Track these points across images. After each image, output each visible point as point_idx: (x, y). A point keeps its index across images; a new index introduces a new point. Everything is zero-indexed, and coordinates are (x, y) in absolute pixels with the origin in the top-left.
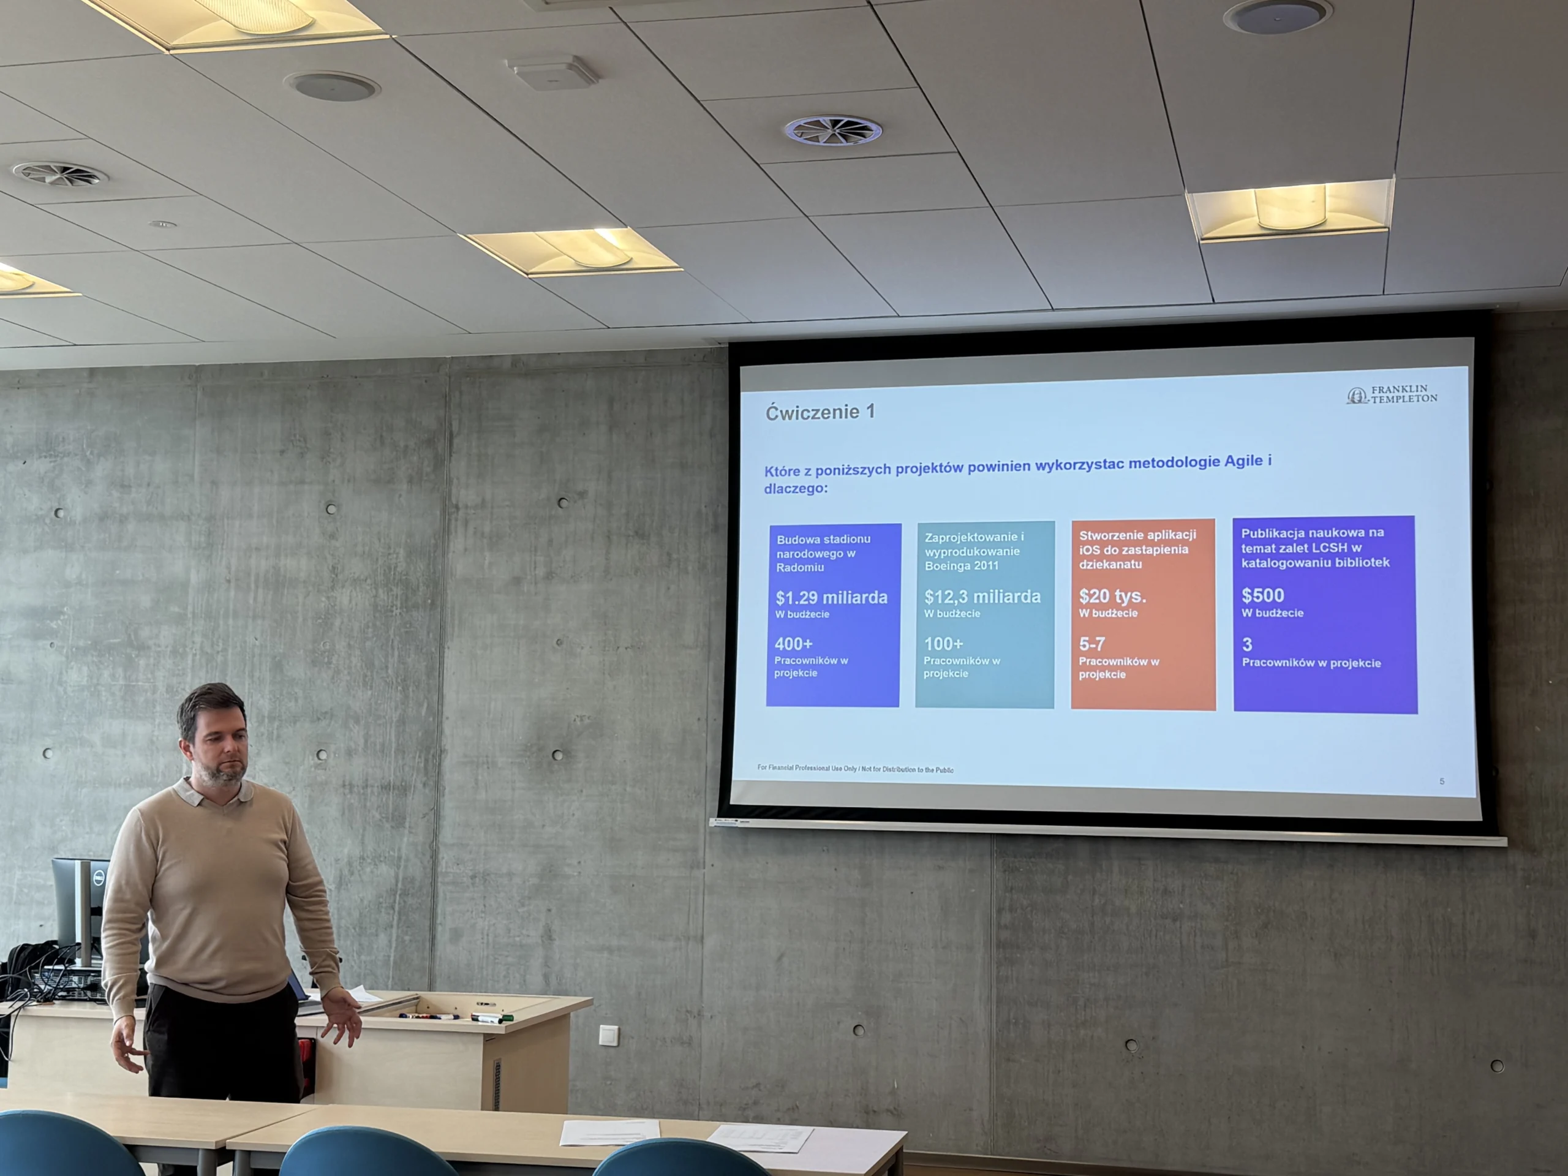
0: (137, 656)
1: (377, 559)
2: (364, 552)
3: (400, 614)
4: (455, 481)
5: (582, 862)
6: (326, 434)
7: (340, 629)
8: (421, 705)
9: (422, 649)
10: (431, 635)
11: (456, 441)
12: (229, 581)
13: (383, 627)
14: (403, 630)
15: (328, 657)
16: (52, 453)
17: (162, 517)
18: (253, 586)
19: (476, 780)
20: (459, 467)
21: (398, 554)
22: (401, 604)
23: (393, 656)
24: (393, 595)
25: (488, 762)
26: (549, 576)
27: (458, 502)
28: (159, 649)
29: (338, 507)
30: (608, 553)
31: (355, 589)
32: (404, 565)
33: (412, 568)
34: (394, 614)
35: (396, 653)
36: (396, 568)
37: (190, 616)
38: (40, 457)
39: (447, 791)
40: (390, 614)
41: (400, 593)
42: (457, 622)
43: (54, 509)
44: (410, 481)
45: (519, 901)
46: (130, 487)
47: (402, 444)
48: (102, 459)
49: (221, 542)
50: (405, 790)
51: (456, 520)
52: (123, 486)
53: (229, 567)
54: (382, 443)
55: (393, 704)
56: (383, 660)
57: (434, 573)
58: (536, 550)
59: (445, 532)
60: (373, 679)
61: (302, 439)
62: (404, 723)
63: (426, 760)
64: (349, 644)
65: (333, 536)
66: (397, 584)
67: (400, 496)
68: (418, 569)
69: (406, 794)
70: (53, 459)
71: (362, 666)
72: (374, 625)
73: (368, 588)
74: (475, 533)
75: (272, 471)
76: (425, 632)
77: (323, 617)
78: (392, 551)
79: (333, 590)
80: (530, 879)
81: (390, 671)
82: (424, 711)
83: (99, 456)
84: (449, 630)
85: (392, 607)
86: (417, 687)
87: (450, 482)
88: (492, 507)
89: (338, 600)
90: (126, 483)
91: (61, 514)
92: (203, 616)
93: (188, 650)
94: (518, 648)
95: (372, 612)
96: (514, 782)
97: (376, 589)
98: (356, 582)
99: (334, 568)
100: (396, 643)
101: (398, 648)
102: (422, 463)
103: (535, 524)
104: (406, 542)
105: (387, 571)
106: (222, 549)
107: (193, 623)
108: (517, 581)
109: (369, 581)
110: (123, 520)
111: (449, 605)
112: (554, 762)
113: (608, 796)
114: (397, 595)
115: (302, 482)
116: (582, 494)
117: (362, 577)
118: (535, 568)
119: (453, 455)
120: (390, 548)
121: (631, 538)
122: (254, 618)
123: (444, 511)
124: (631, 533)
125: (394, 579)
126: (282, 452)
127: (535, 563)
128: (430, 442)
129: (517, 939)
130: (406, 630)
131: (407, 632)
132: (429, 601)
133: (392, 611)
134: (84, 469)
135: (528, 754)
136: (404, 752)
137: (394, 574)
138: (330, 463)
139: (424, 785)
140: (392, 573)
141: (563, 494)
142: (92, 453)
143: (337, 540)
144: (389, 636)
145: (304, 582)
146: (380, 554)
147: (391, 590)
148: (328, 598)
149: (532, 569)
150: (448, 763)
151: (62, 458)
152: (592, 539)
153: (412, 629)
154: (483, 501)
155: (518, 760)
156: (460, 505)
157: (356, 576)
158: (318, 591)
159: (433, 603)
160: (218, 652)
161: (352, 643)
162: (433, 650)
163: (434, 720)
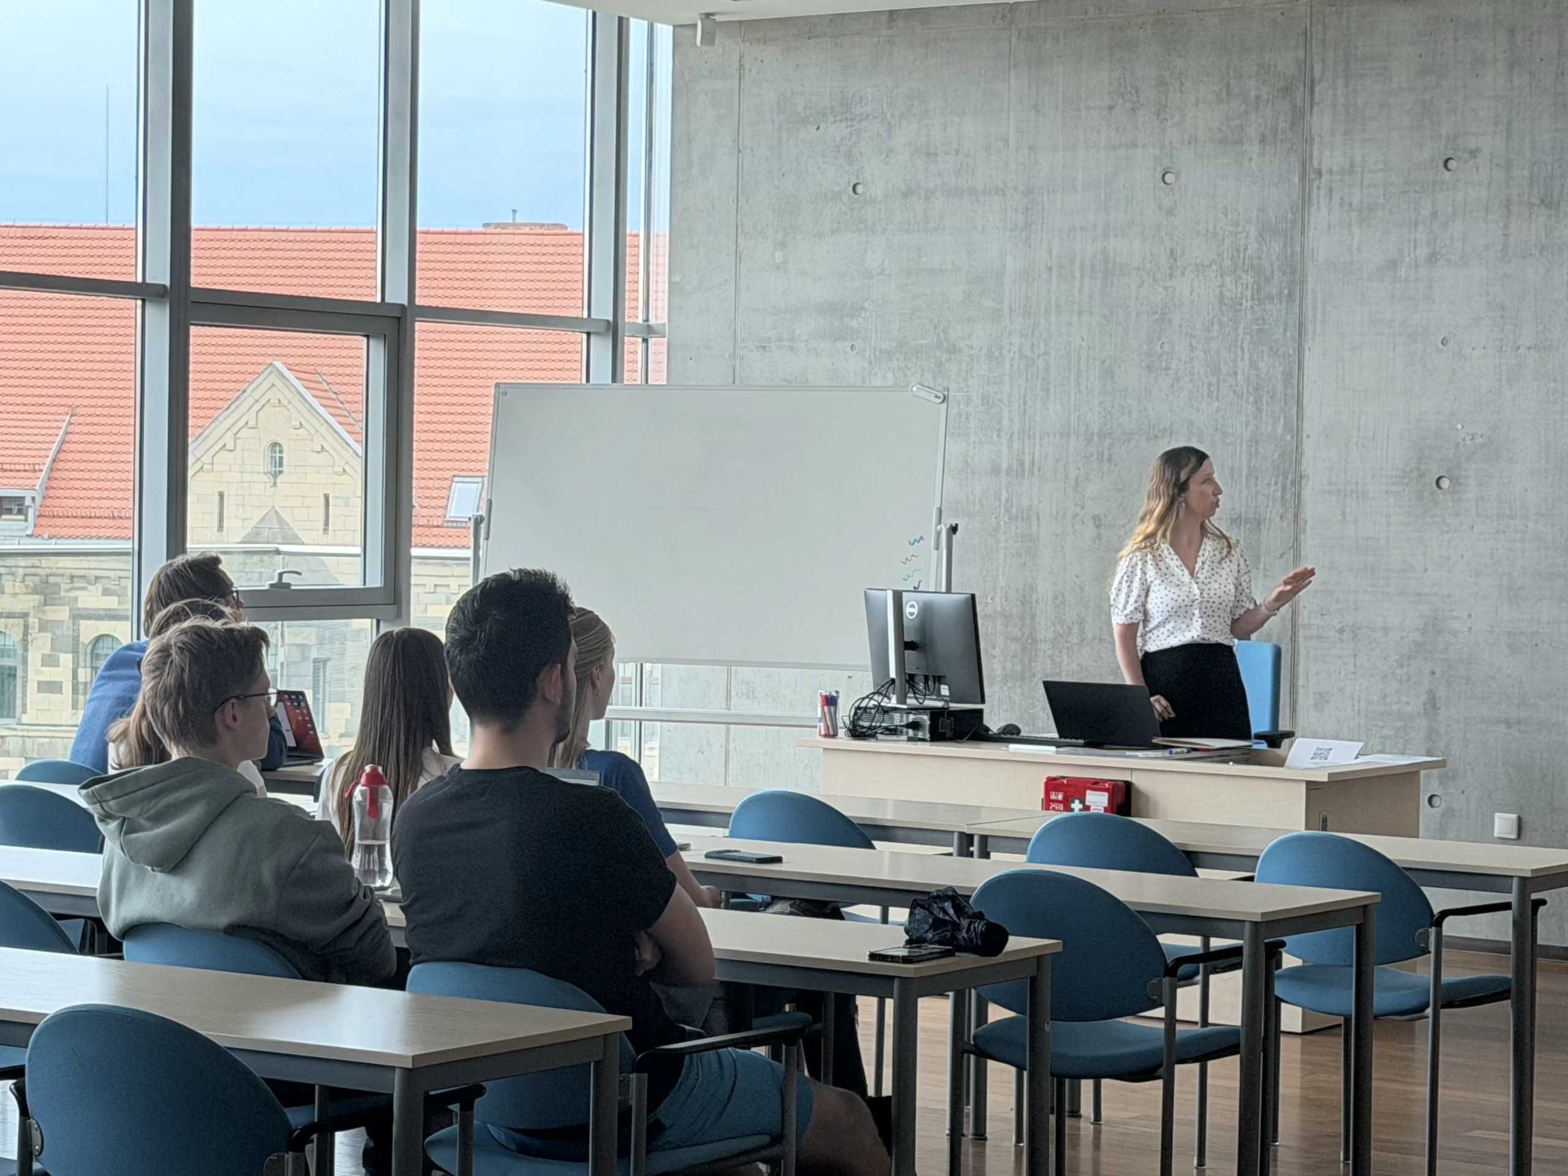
0: (949, 360)
1: (1223, 240)
2: (1207, 231)
3: (1251, 307)
4: (1317, 139)
5: (1473, 615)
6: (1162, 83)
7: (1180, 326)
8: (1276, 420)
9: (1277, 350)
10: (1288, 334)
11: (1317, 89)
12: (1050, 269)
13: (1230, 323)
14: (1255, 327)
15: (1166, 361)
16: (848, 115)
17: (973, 191)
18: (1078, 275)
19: (1344, 513)
20: (1321, 121)
21: (1247, 233)
22: (1253, 294)
23: (1242, 359)
24: (1242, 284)
25: (1357, 492)
26: (1433, 258)
27: (1320, 164)
28: (972, 352)
29: (1177, 176)
30: (1506, 227)
31: (1198, 276)
32: (1255, 245)
33: (1265, 250)
34: (1244, 307)
35: (1247, 356)
36: (1246, 249)
37: (1006, 311)
38: (836, 121)
39: (1308, 526)
40: (1238, 307)
41: (1250, 280)
42: (1319, 317)
43: (852, 185)
44: (1263, 141)
45: (1397, 661)
46: (936, 154)
47: (1253, 94)
48: (904, 121)
49: (1041, 220)
50: (1259, 524)
51: (1319, 188)
52: (928, 155)
53: (1050, 252)
54: (1229, 93)
55: (1243, 419)
56: (1231, 364)
57: (1292, 256)
58: (1416, 224)
59: (1305, 202)
60: (1218, 389)
61: (1133, 92)
62: (1257, 441)
63: (1284, 488)
64: (1191, 345)
65: (1170, 212)
66: (1247, 271)
67: (1250, 159)
68: (1272, 251)
69: (1260, 530)
70: (849, 123)
71: (1206, 372)
72: (1220, 322)
73: (1213, 275)
74: (1341, 205)
75: (1099, 132)
76: (1281, 330)
77: (1160, 312)
78: (1240, 229)
79: (1171, 278)
80: (1410, 635)
81: (1239, 377)
82: (1280, 430)
83: (901, 117)
84: (1310, 326)
85: (1241, 299)
86: (1271, 397)
87: (1312, 139)
88: (1362, 172)
89: (1178, 290)
90: (932, 151)
91: (860, 189)
92: (1022, 311)
93: (1005, 352)
94: (1394, 349)
95: (1218, 305)
96: (1388, 516)
97: (1222, 276)
98: (1200, 268)
99: (1172, 251)
100: (1246, 345)
101: (1249, 350)
102: (1277, 118)
103: (1416, 192)
104: (1258, 216)
105: (1235, 254)
106: (1042, 230)
107: (1011, 322)
108: (1393, 264)
109: (1214, 267)
110: (929, 196)
111: (1310, 296)
112: (1439, 491)
113: (1504, 532)
114: (1247, 284)
115: (1135, 145)
116: (1474, 153)
117: (1206, 263)
118: (1415, 248)
119: (1315, 108)
120: (1238, 225)
121: (1536, 208)
122: (1080, 313)
123: (1303, 178)
124: (1536, 201)
125: (1244, 264)
126: (1111, 108)
127: (1415, 240)
128: (1287, 91)
129: (1395, 707)
130: (1258, 327)
131: (1260, 330)
132: (1286, 291)
133: (1241, 305)
134: (884, 135)
135: (1406, 480)
136: (1257, 478)
137: (1244, 258)
138: (1166, 120)
139: (1281, 517)
140: (1242, 255)
141: (1450, 154)
142: (892, 116)
143: (1176, 216)
144: (1238, 334)
145: (1138, 269)
146: (1227, 233)
147: (1240, 277)
148: (1166, 288)
149: (1412, 248)
150: (1308, 493)
151: (859, 122)
152: (1487, 211)
153: (1266, 327)
154: (1352, 164)
155: (1393, 488)
156: (1324, 169)
157: (1198, 262)
158: (1155, 279)
159: (1290, 295)
160: (1039, 356)
161: (1194, 343)
162: (1291, 352)
163: (1292, 437)
